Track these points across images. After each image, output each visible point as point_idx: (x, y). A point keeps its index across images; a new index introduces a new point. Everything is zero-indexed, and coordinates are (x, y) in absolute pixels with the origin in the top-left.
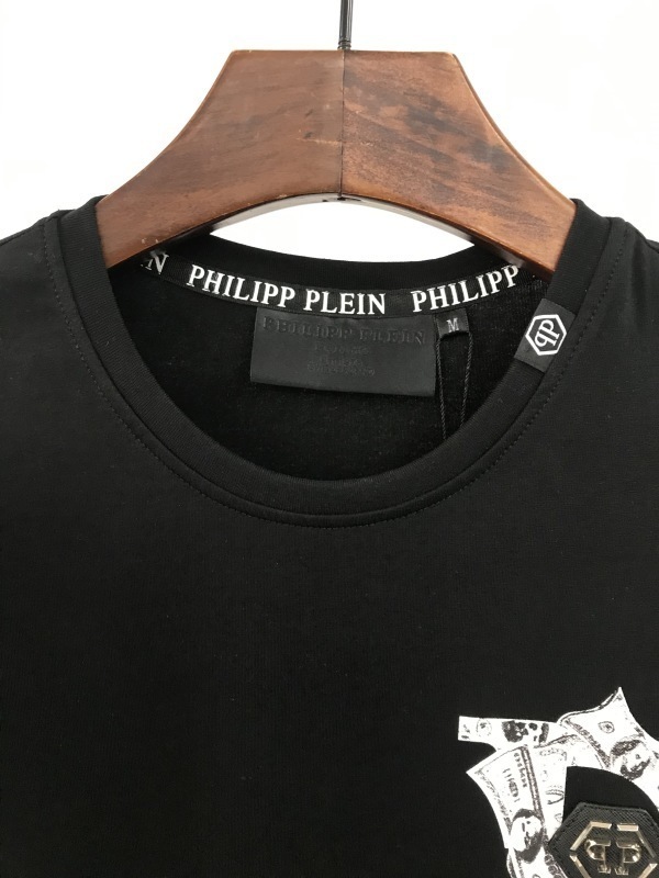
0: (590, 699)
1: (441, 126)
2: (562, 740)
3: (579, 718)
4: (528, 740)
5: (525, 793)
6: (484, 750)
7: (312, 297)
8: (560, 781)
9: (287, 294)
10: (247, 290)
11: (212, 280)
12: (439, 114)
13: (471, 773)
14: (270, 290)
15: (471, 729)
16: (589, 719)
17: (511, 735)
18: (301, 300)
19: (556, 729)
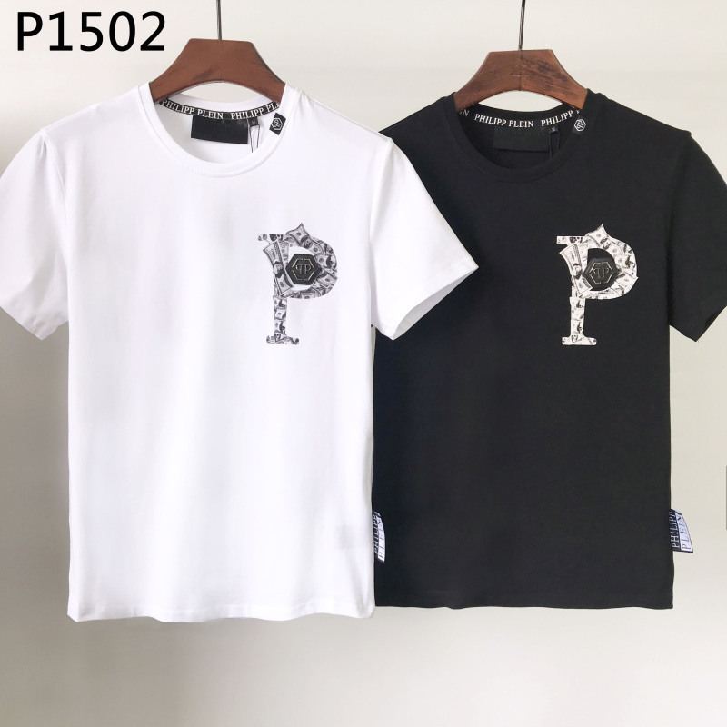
0: (594, 229)
1: (548, 69)
2: (587, 241)
3: (591, 234)
4: (577, 242)
5: (576, 259)
6: (565, 246)
7: (511, 122)
8: (586, 253)
9: (504, 122)
10: (492, 121)
11: (482, 118)
12: (547, 66)
13: (561, 253)
14: (499, 121)
15: (560, 240)
16: (593, 235)
17: (572, 241)
18: (508, 123)
19: (585, 238)
